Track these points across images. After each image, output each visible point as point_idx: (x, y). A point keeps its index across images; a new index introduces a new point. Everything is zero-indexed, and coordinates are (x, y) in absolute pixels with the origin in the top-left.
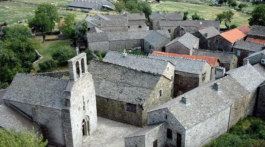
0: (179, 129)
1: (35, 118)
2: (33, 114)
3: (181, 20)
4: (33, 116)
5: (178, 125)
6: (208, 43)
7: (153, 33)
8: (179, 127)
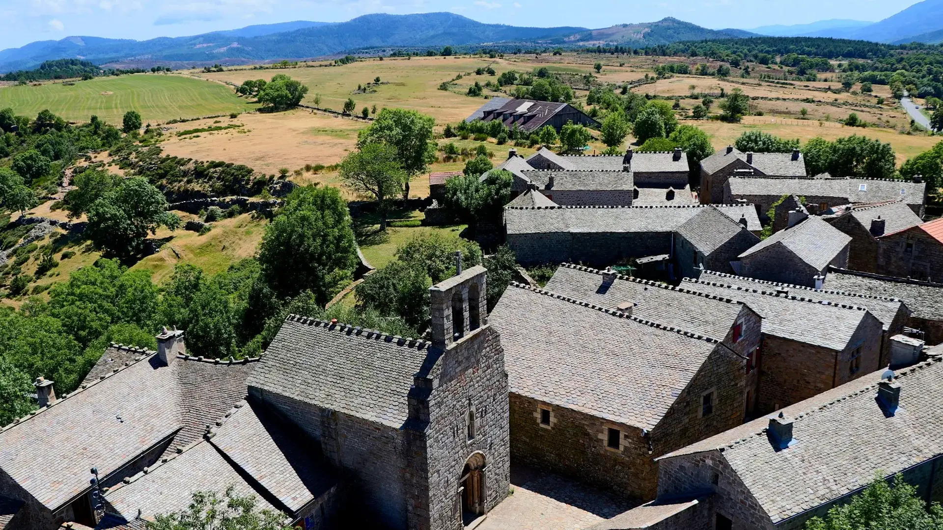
0: (754, 520)
1: (328, 447)
2: (325, 437)
3: (800, 178)
4: (324, 442)
5: (750, 505)
6: (881, 251)
7: (706, 215)
8: (752, 511)
